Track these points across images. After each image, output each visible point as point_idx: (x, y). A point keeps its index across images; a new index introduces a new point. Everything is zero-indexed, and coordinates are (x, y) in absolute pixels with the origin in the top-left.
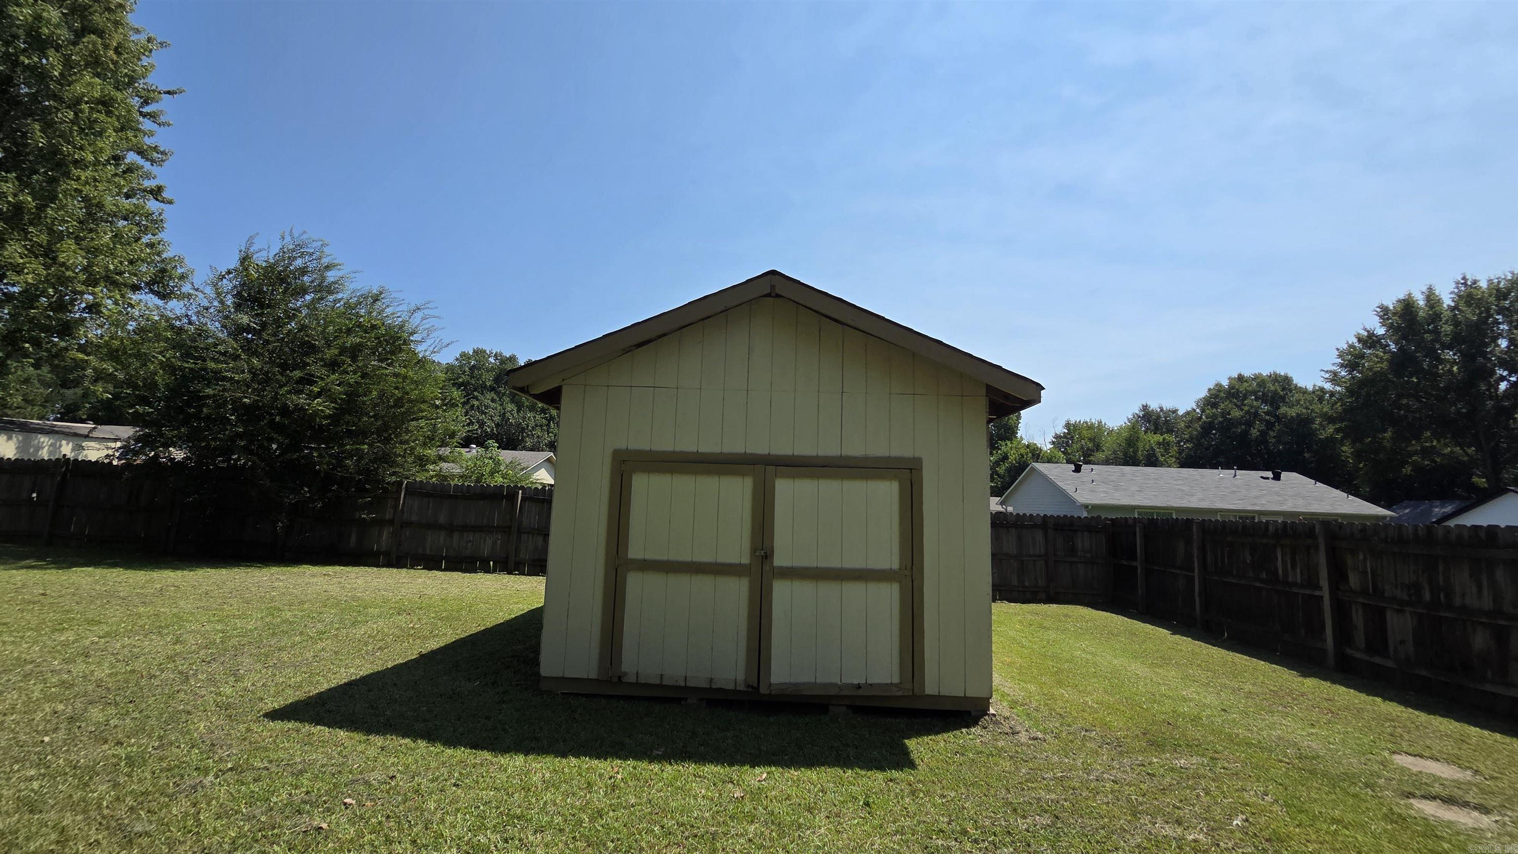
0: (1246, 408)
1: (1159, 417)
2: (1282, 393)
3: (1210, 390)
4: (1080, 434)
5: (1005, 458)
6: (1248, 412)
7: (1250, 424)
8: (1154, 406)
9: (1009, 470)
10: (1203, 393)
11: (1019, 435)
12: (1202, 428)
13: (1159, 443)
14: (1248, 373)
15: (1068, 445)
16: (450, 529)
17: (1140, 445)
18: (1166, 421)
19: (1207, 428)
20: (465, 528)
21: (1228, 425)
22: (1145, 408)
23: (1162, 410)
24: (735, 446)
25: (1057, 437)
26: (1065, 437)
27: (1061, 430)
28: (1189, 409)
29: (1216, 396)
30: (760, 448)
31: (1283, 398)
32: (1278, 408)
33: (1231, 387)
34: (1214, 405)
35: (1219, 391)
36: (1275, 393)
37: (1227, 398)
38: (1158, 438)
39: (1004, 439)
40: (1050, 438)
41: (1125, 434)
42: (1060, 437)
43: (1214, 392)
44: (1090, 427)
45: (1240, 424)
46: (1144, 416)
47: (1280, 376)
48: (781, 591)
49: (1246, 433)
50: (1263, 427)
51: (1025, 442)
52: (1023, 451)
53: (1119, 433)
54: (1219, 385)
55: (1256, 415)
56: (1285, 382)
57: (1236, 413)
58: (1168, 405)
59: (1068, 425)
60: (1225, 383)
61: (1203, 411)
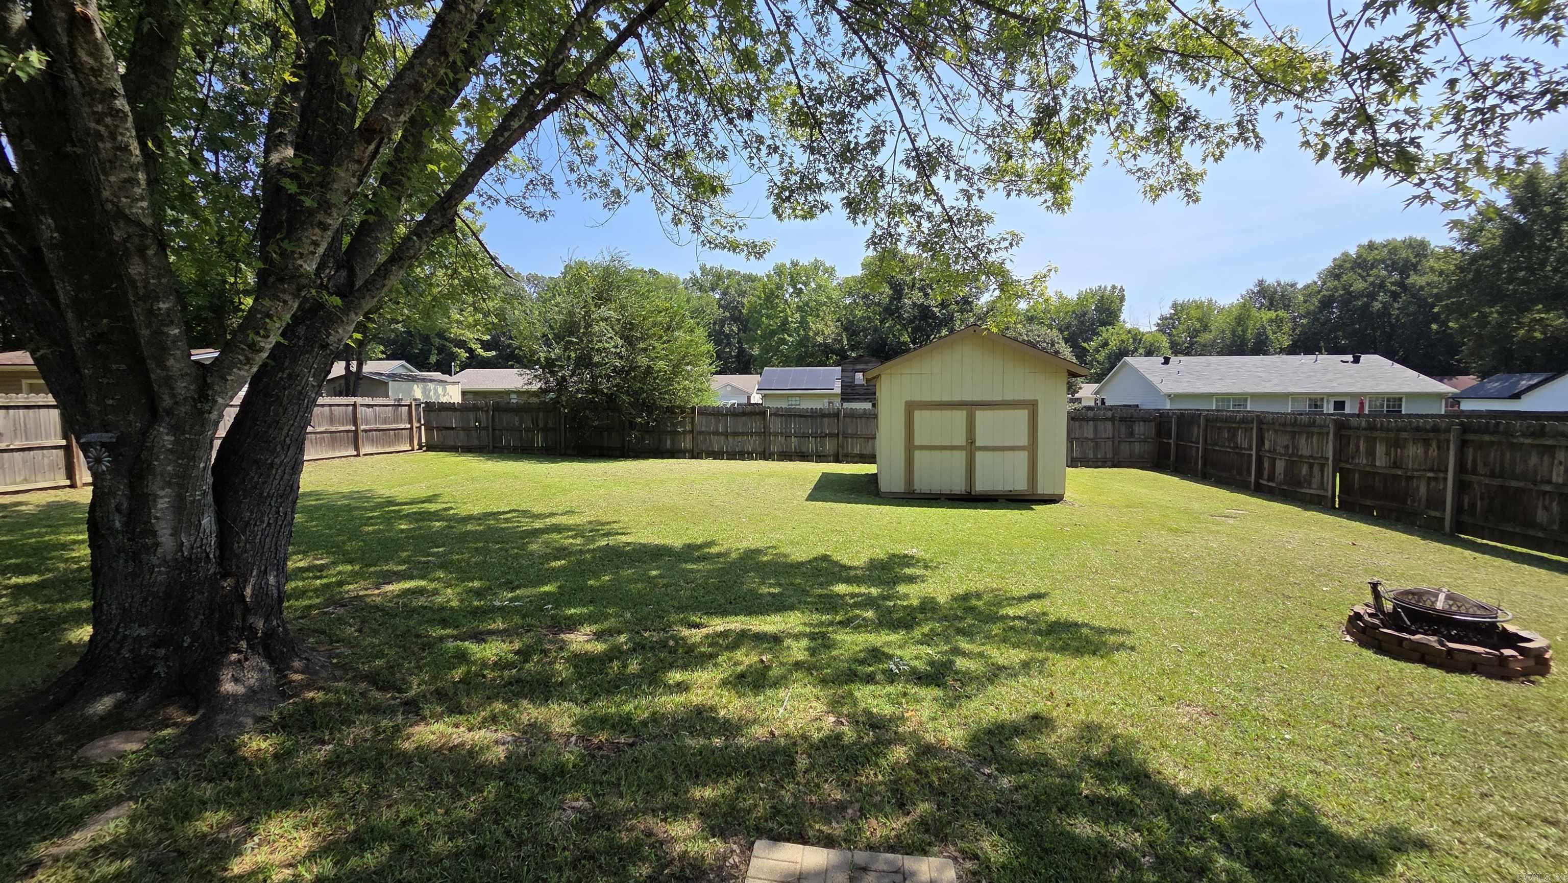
0: (1371, 279)
1: (1276, 292)
2: (1414, 260)
3: (1335, 259)
4: (1187, 314)
5: (1105, 344)
6: (1372, 284)
7: (1372, 296)
8: (1271, 280)
9: (1109, 357)
10: (1327, 263)
11: (1122, 318)
12: (1319, 302)
13: (1271, 321)
14: (1379, 239)
15: (1174, 327)
16: (726, 434)
17: (1251, 323)
18: (1283, 296)
19: (1326, 303)
20: (736, 434)
21: (1349, 296)
22: (1261, 283)
23: (1279, 284)
24: (957, 398)
25: (1163, 318)
26: (1171, 318)
27: (1168, 311)
28: (1310, 282)
29: (1341, 266)
30: (968, 398)
31: (1414, 267)
32: (1408, 277)
33: (1359, 256)
34: (1337, 277)
35: (1345, 261)
36: (1407, 260)
37: (1352, 268)
38: (1272, 314)
39: (1104, 324)
40: (1155, 320)
41: (1235, 313)
42: (1166, 319)
43: (1338, 262)
44: (1199, 306)
45: (1362, 296)
46: (1259, 292)
47: (1416, 241)
48: (979, 455)
49: (1367, 306)
50: (1387, 299)
51: (1128, 326)
52: (1124, 337)
53: (1230, 311)
54: (1346, 255)
55: (1382, 286)
56: (1423, 245)
57: (1359, 285)
58: (1285, 279)
59: (1175, 306)
60: (1353, 251)
61: (1324, 283)
